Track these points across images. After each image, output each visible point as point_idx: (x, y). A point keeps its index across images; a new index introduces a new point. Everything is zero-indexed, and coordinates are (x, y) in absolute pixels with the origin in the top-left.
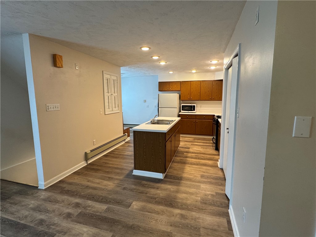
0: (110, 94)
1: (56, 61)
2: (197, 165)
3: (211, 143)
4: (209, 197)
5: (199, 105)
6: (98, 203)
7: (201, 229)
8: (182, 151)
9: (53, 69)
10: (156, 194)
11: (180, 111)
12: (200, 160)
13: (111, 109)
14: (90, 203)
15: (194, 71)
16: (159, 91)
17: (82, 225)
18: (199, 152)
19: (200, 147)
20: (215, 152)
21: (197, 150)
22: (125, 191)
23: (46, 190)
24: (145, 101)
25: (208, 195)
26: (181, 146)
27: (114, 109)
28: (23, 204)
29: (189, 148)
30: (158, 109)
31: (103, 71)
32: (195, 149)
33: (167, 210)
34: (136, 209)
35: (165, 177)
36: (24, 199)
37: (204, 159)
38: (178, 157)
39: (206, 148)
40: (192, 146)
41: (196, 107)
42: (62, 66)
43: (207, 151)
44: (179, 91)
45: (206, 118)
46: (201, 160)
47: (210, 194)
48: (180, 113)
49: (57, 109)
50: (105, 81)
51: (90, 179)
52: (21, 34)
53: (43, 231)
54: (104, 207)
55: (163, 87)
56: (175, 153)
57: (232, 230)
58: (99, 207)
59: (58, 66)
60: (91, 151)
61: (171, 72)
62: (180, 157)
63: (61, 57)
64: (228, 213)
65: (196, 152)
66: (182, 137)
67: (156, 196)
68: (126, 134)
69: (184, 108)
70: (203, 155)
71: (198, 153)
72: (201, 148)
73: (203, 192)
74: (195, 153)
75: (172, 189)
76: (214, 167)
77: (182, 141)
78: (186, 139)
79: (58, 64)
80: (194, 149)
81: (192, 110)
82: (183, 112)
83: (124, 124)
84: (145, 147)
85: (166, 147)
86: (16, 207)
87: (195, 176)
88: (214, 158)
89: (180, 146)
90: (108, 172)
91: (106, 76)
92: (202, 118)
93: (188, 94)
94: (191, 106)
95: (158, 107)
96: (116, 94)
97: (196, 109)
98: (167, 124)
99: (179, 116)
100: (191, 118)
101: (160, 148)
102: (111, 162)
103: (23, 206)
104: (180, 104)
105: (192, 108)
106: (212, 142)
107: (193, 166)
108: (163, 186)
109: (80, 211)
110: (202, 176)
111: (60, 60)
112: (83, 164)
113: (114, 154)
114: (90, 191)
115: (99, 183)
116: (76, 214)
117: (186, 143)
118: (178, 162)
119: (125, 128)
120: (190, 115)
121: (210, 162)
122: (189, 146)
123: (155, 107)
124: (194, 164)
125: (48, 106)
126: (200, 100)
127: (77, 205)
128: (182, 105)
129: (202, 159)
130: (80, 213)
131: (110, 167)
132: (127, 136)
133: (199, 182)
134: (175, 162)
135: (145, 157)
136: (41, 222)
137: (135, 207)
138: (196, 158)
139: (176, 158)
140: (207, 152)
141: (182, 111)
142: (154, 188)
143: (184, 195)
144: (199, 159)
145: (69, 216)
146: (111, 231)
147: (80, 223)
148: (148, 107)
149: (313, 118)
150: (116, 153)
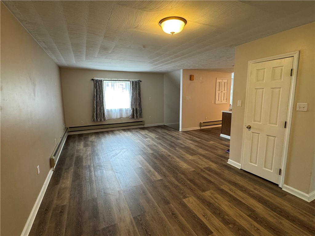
0: (220, 91)
1: (191, 78)
9: (189, 81)
13: (220, 101)
23: (182, 132)
31: (216, 78)
42: (194, 79)
50: (218, 84)
59: (192, 80)
60: (204, 123)
63: (193, 75)
91: (218, 81)
111: (193, 77)
112: (199, 128)
125: (186, 98)
149: (242, 101)
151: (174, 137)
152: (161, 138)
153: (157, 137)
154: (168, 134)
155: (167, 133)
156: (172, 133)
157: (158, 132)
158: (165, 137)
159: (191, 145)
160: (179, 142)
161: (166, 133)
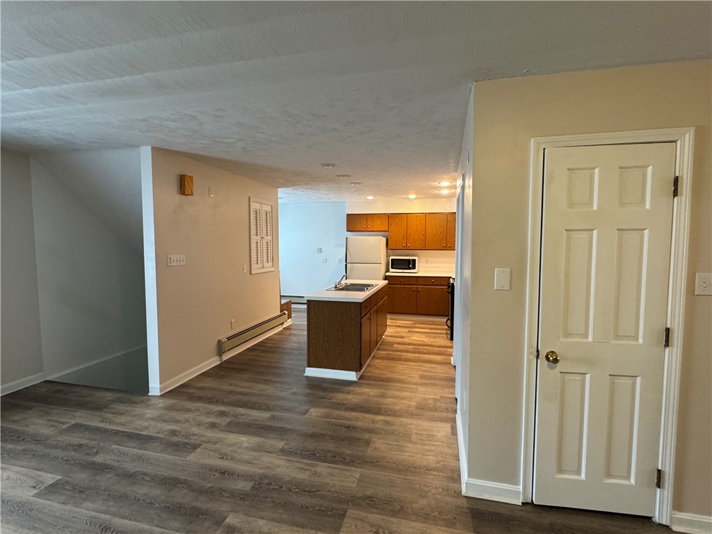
0: (259, 237)
1: (184, 186)
2: (416, 361)
3: (445, 329)
4: (430, 402)
5: (423, 259)
6: (255, 411)
7: (413, 436)
8: (390, 342)
9: (178, 198)
10: (346, 400)
11: (387, 271)
12: (420, 355)
13: (260, 265)
14: (241, 410)
15: (412, 196)
16: (347, 231)
17: (237, 435)
18: (420, 343)
19: (423, 336)
20: (448, 343)
21: (418, 341)
22: (295, 396)
23: (162, 396)
24: (320, 250)
25: (429, 399)
26: (389, 334)
27: (266, 264)
28: (133, 413)
29: (403, 337)
30: (346, 265)
31: (249, 198)
32: (415, 338)
33: (363, 417)
34: (316, 416)
35: (361, 378)
36: (130, 408)
37: (429, 354)
38: (383, 351)
39: (435, 338)
40: (409, 335)
41: (419, 262)
42: (192, 192)
43: (436, 342)
44: (385, 231)
45: (436, 283)
46: (423, 355)
47: (431, 399)
48: (387, 274)
49: (182, 264)
50: (253, 215)
51: (231, 382)
52: (139, 147)
53: (179, 441)
54: (266, 415)
55: (355, 223)
56: (377, 345)
57: (457, 435)
58: (259, 414)
59: (187, 193)
60: (229, 339)
61: (370, 198)
62: (386, 350)
63: (191, 178)
64: (455, 418)
65: (415, 342)
66: (391, 319)
67: (346, 402)
68: (286, 312)
69: (396, 264)
70: (428, 348)
71: (419, 345)
72: (426, 336)
73: (422, 395)
74: (414, 345)
75: (371, 393)
76: (444, 364)
77: (390, 326)
78: (400, 323)
79: (187, 190)
80: (412, 338)
81: (410, 269)
82: (394, 272)
83: (281, 296)
84: (326, 328)
85: (361, 326)
86: (124, 417)
87: (410, 377)
88: (446, 351)
89: (386, 333)
90: (261, 373)
91: (254, 206)
92: (429, 283)
93: (403, 238)
94: (409, 260)
95: (346, 261)
96: (270, 238)
97: (419, 267)
98: (363, 290)
99: (386, 278)
100: (407, 283)
101: (353, 328)
102: (264, 360)
103: (135, 416)
104: (388, 256)
105: (410, 264)
106: (446, 327)
107: (409, 363)
108: (357, 389)
109: (229, 420)
110: (422, 377)
111: (190, 184)
112: (214, 362)
113: (265, 346)
114: (237, 397)
115: (249, 388)
116: (224, 423)
117: (399, 329)
118: (383, 358)
119: (284, 301)
120: (407, 278)
121: (438, 358)
122: (403, 334)
123: (340, 261)
124: (411, 361)
125: (170, 258)
126: (425, 248)
127: (222, 414)
128: (391, 258)
129: (425, 353)
130: (230, 422)
131: (262, 366)
132: (287, 315)
133: (416, 384)
134: (377, 358)
135: (326, 344)
136: (174, 433)
137: (314, 414)
138: (414, 353)
139: (378, 352)
140: (434, 344)
141: (391, 270)
142: (342, 392)
143: (390, 400)
144: (419, 353)
145: (213, 426)
146: (282, 440)
147: (234, 433)
148: (326, 261)
150: (270, 345)
151: (149, 439)
152: (82, 477)
153: (50, 478)
154: (105, 431)
155: (97, 429)
156: (123, 419)
157: (37, 439)
158: (99, 459)
159: (267, 459)
160: (204, 466)
161: (87, 428)
